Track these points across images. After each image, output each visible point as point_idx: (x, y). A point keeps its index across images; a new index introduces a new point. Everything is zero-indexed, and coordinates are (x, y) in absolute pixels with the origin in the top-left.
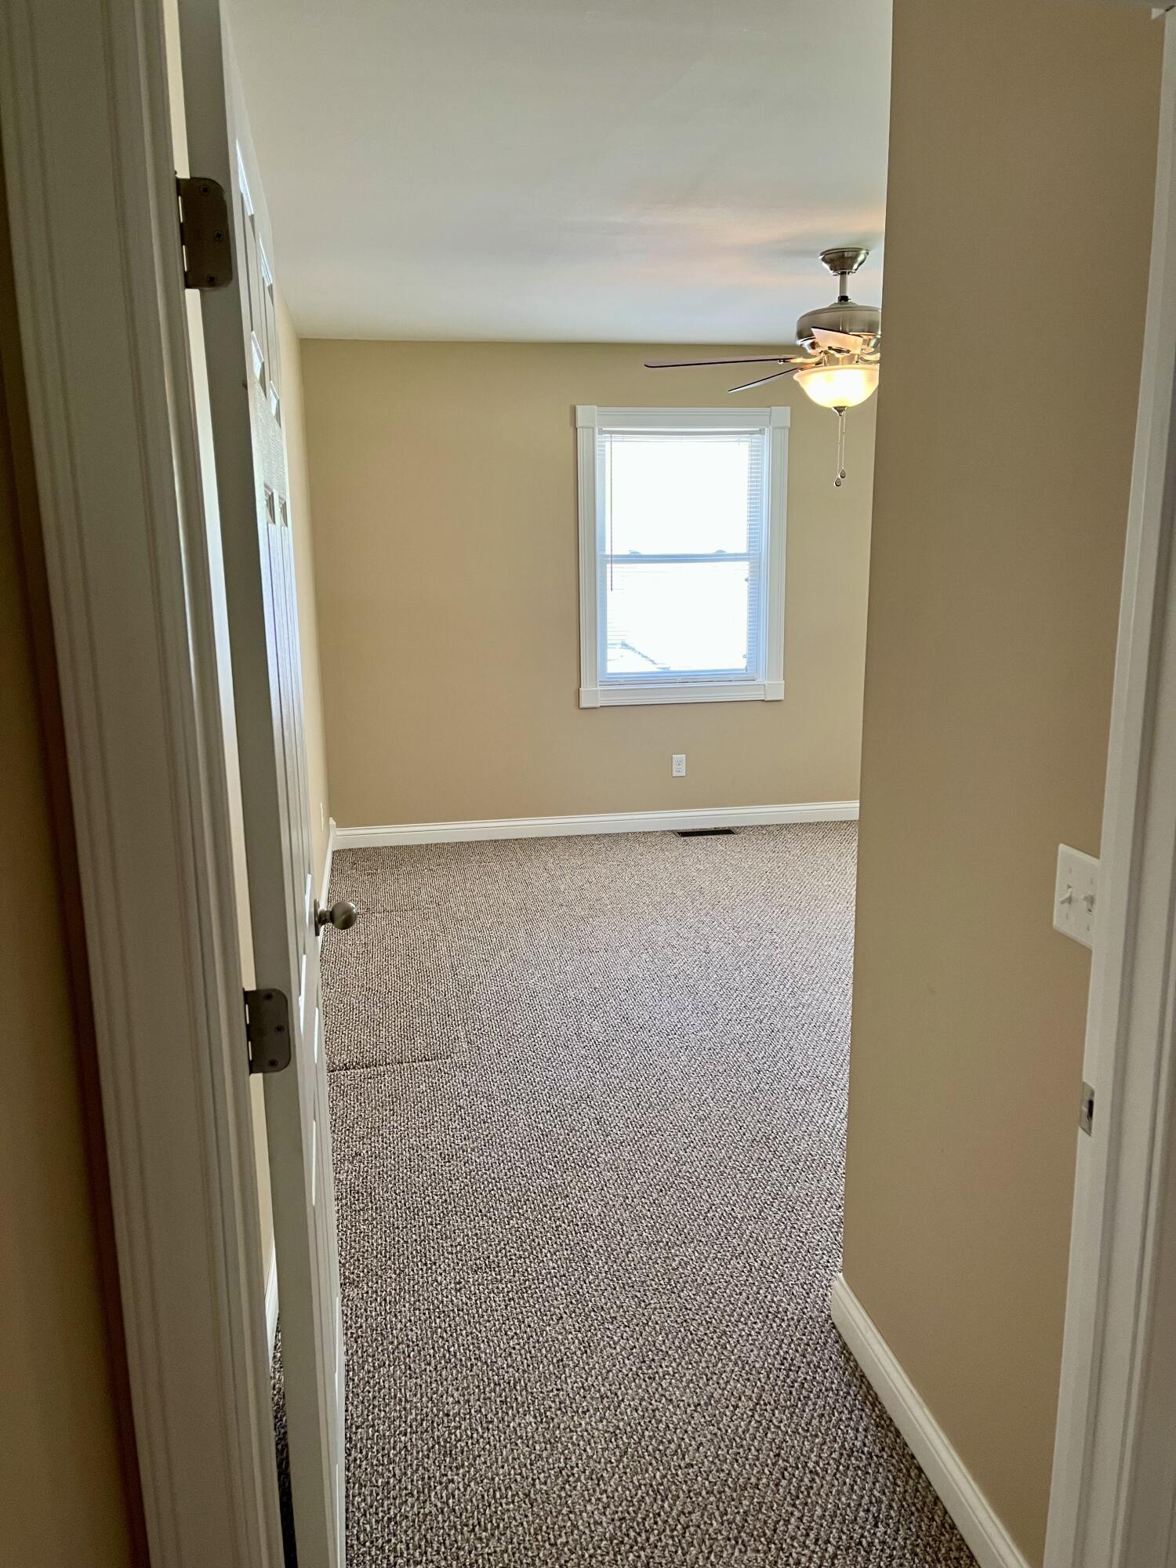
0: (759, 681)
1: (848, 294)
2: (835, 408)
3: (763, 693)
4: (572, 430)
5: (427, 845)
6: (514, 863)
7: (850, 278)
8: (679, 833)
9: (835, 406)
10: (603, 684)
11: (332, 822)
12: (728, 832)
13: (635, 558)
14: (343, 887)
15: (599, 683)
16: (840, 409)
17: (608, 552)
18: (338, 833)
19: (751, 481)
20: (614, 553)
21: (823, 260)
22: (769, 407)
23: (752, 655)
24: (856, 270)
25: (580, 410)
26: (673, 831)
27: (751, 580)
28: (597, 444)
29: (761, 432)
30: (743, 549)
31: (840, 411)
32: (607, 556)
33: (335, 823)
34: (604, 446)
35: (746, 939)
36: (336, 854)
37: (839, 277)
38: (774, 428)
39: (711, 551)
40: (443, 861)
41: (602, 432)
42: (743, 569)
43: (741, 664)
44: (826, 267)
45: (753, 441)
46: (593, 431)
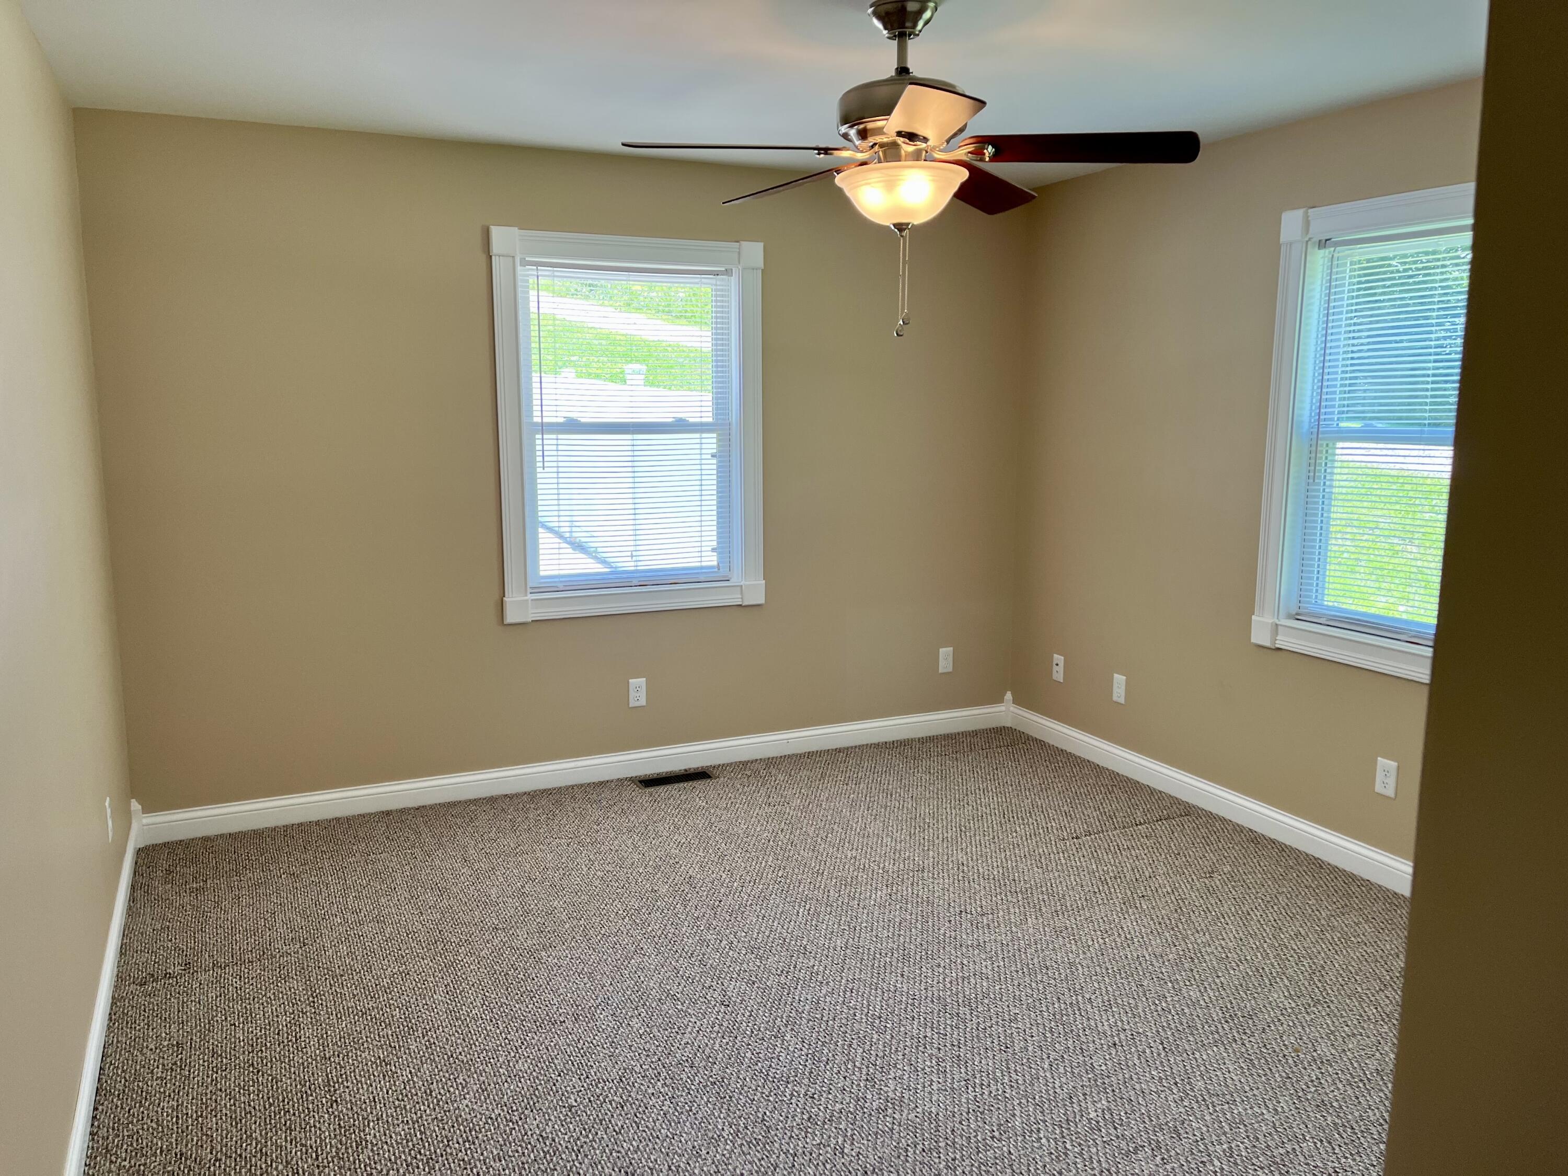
0: (735, 580)
1: (909, 65)
2: (894, 225)
3: (740, 596)
4: (483, 258)
5: (286, 827)
6: (417, 851)
7: (912, 45)
8: (641, 782)
9: (896, 221)
10: (537, 590)
11: (135, 805)
12: (700, 775)
13: (572, 426)
14: (149, 921)
15: (529, 590)
16: (900, 227)
17: (537, 420)
18: (145, 821)
19: (716, 334)
20: (546, 420)
21: (876, 14)
22: (737, 242)
23: (724, 547)
24: (920, 31)
25: (497, 233)
26: (632, 780)
27: (720, 457)
28: (519, 278)
29: (728, 272)
30: (708, 418)
31: (901, 230)
32: (536, 424)
33: (140, 807)
34: (527, 281)
35: (774, 971)
36: (139, 852)
37: (895, 43)
38: (744, 269)
39: (668, 418)
40: (309, 856)
41: (524, 263)
42: (710, 442)
43: (711, 560)
44: (878, 24)
45: (718, 283)
46: (514, 262)
